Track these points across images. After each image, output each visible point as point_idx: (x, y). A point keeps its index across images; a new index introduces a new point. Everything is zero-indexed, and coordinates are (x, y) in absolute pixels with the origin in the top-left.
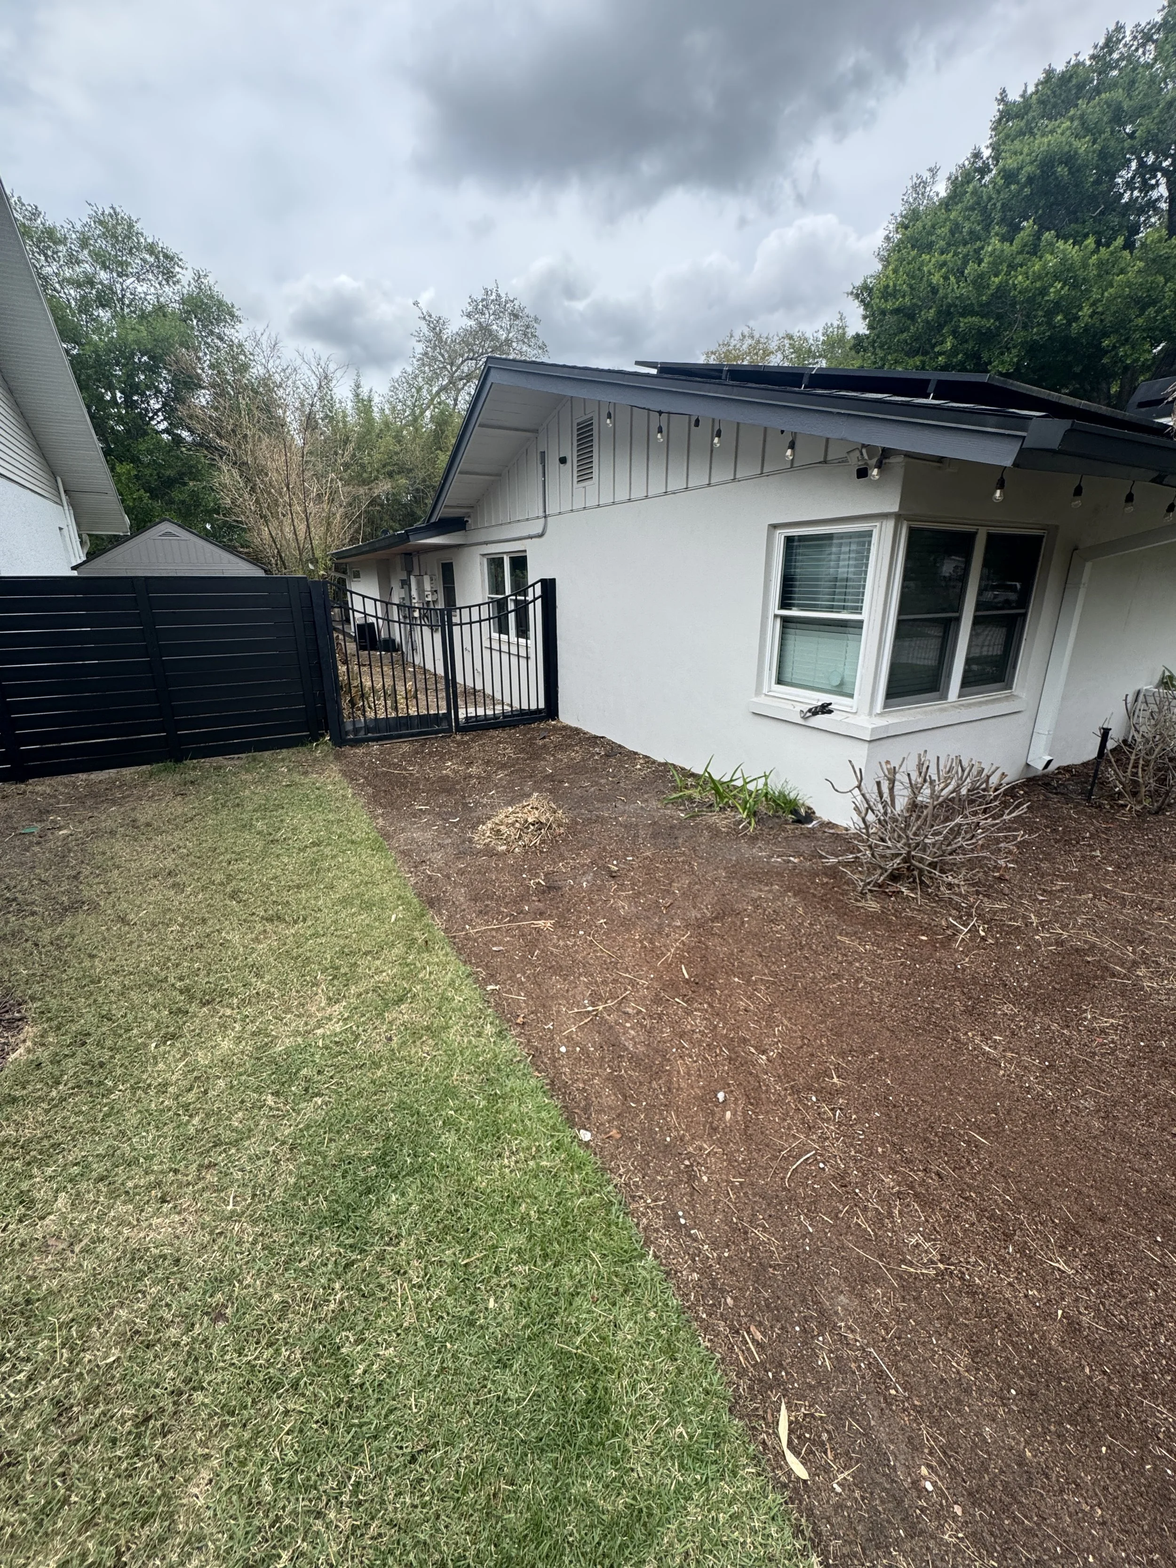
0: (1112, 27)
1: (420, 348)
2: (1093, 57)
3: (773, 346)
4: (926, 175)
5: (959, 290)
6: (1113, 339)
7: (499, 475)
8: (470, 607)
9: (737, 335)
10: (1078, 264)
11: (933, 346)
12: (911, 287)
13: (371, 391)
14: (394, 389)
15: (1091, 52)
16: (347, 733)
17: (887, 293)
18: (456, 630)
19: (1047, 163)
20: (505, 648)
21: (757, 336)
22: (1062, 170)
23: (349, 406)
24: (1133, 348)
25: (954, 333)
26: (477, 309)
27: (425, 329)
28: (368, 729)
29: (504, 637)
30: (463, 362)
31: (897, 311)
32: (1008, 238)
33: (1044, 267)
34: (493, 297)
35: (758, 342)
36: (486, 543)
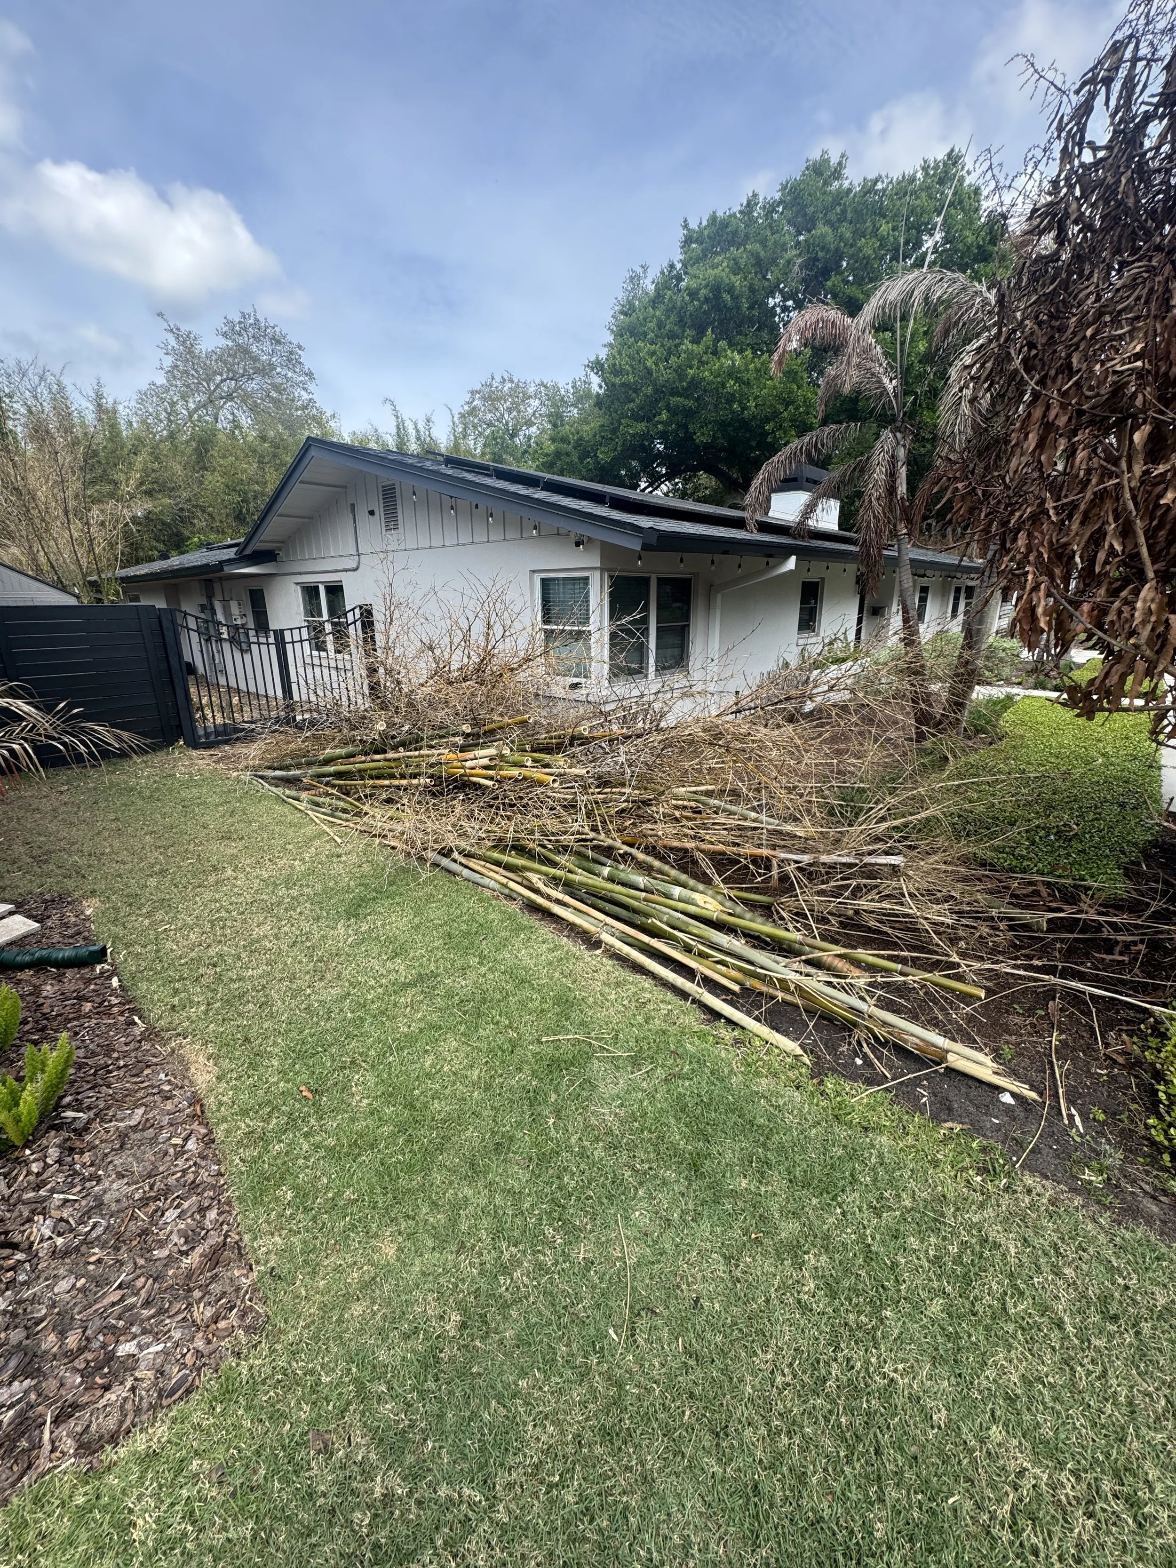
0: (750, 194)
1: (168, 361)
2: (741, 212)
3: (532, 389)
4: (640, 270)
5: (664, 374)
6: (772, 424)
7: (311, 518)
8: (291, 630)
9: (498, 379)
10: (743, 368)
11: (655, 416)
12: (631, 366)
13: (115, 403)
14: (141, 401)
15: (739, 208)
16: (200, 737)
17: (616, 371)
18: (289, 647)
19: (717, 289)
20: (324, 663)
21: (516, 381)
22: (726, 297)
23: (90, 417)
24: (785, 433)
25: (668, 408)
26: (231, 330)
27: (173, 342)
28: (217, 733)
29: (323, 654)
30: (222, 381)
31: (623, 384)
32: (696, 341)
33: (721, 366)
34: (252, 321)
35: (518, 386)
36: (300, 574)
